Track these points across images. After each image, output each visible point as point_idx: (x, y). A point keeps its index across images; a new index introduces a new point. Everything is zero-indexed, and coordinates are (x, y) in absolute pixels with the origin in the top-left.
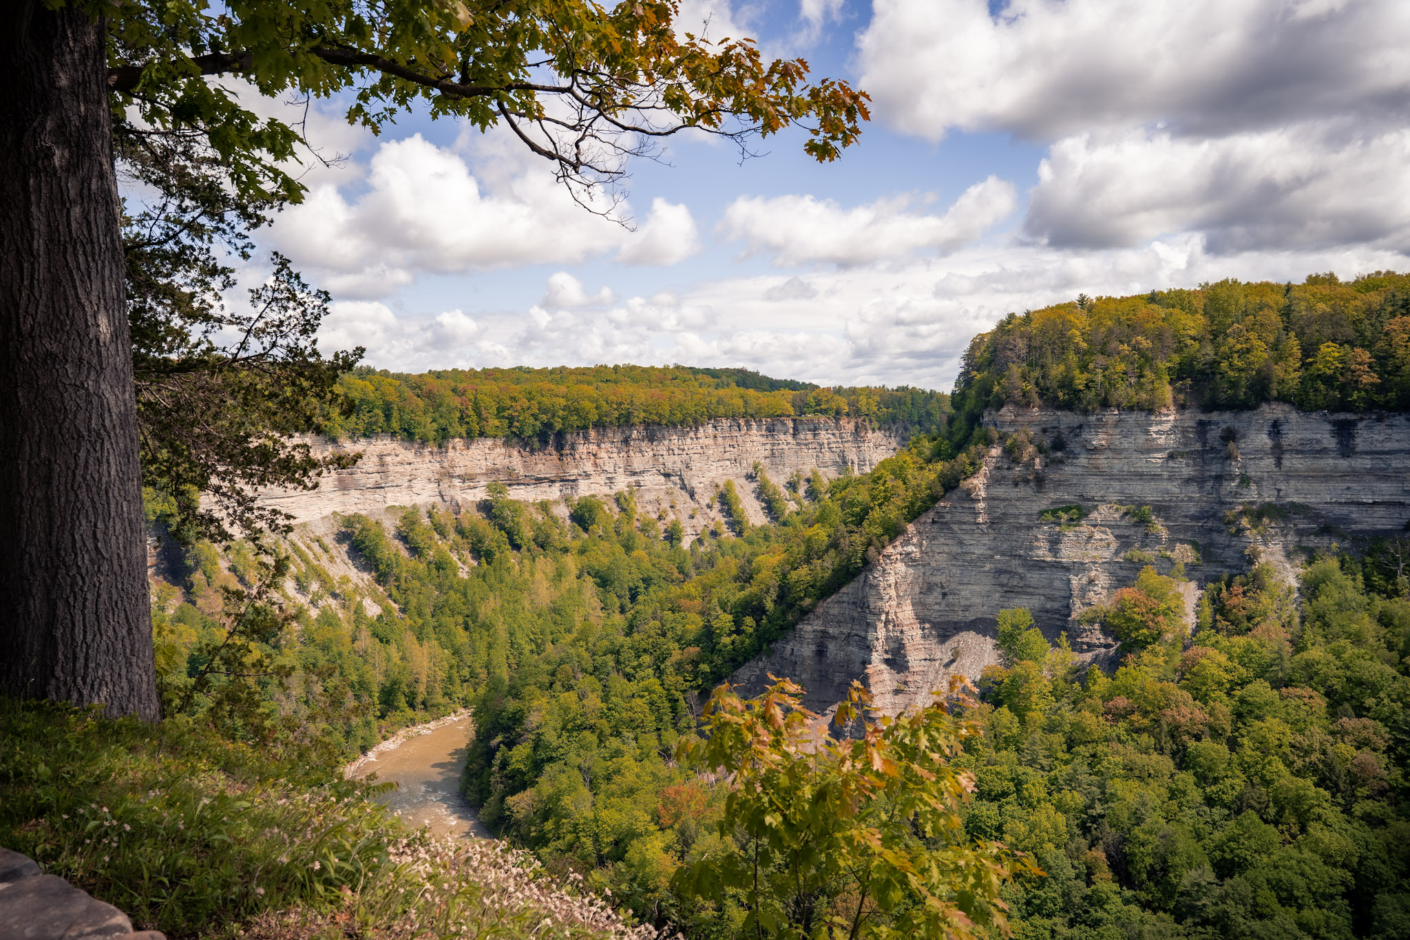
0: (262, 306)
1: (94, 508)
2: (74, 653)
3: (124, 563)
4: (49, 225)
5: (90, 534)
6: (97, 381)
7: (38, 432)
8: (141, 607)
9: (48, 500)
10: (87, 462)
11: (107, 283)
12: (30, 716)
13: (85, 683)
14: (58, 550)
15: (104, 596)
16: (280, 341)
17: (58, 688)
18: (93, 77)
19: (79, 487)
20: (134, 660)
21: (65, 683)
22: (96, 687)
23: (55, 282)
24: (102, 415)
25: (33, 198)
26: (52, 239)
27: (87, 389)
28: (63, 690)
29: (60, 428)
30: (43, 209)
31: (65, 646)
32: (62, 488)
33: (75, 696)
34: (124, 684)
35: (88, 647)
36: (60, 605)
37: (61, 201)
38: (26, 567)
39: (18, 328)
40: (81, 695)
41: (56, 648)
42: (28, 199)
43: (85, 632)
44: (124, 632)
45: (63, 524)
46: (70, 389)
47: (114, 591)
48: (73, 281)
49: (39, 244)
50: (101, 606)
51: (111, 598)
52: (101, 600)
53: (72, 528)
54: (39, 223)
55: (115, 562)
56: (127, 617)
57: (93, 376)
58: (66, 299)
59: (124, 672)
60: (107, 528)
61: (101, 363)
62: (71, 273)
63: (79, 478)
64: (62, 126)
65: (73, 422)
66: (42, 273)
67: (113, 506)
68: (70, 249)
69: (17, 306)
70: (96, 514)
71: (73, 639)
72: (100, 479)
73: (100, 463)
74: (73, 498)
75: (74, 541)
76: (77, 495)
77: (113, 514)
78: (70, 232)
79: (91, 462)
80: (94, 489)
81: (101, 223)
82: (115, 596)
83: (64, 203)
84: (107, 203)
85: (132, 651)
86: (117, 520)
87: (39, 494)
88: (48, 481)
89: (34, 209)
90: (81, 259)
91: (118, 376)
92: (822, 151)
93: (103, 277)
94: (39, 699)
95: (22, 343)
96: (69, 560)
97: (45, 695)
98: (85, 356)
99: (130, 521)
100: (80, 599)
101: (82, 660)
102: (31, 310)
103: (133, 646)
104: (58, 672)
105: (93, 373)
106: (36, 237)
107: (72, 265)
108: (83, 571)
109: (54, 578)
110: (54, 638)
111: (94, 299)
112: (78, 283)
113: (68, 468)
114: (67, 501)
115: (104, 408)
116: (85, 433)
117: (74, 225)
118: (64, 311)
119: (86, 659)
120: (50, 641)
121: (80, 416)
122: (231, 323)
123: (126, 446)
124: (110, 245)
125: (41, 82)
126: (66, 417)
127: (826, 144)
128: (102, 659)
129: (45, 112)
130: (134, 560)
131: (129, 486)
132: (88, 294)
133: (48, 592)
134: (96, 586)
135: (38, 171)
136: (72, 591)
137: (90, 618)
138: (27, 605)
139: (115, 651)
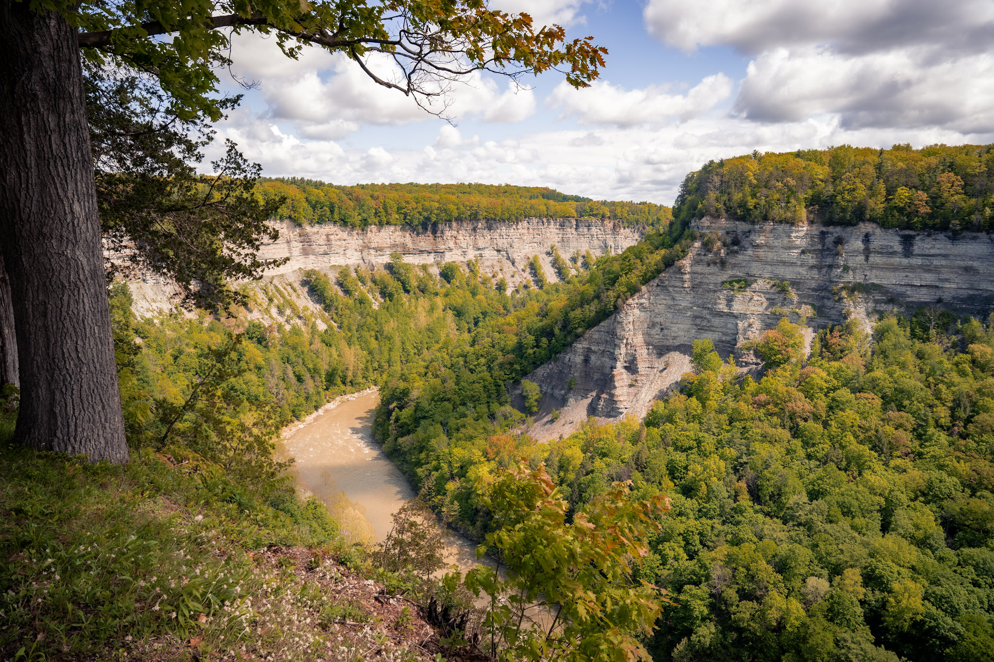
0: (220, 171)
1: (76, 332)
2: (68, 422)
3: (98, 366)
4: (37, 147)
5: (73, 348)
6: (73, 250)
7: (36, 284)
9: (46, 327)
10: (69, 303)
11: (79, 184)
13: (75, 441)
14: (53, 359)
15: (85, 387)
17: (59, 444)
18: (65, 43)
19: (65, 319)
20: (107, 425)
21: (63, 441)
22: (83, 442)
24: (77, 272)
25: (25, 129)
26: (40, 156)
27: (67, 256)
28: (62, 445)
29: (50, 281)
30: (32, 136)
31: (62, 418)
32: (54, 320)
33: (70, 448)
34: (103, 441)
35: (76, 419)
36: (57, 393)
37: (43, 129)
38: (35, 368)
39: (20, 216)
40: (74, 448)
41: (56, 420)
42: (22, 130)
43: (74, 409)
44: (100, 408)
45: (56, 342)
46: (55, 256)
47: (91, 383)
48: (55, 184)
49: (32, 161)
50: (83, 393)
51: (89, 388)
52: (83, 389)
53: (62, 345)
54: (30, 145)
55: (91, 365)
56: (101, 399)
57: (70, 246)
58: (51, 196)
60: (84, 344)
61: (75, 238)
62: (53, 179)
63: (64, 314)
64: (43, 79)
65: (58, 277)
66: (34, 179)
67: (88, 330)
68: (52, 163)
69: (18, 201)
70: (77, 336)
71: (66, 414)
72: (78, 313)
73: (78, 303)
74: (61, 326)
75: (63, 353)
76: (63, 324)
77: (88, 335)
78: (52, 151)
79: (72, 303)
80: (75, 320)
81: (74, 144)
82: (92, 386)
83: (46, 132)
84: (78, 130)
85: (106, 419)
86: (91, 339)
87: (40, 323)
88: (45, 315)
89: (26, 136)
90: (60, 169)
91: (88, 245)
93: (76, 180)
94: (48, 451)
95: (23, 226)
96: (62, 364)
97: (51, 448)
98: (65, 234)
99: (100, 339)
100: (70, 389)
101: (73, 427)
102: (28, 204)
103: (106, 417)
104: (59, 434)
105: (70, 245)
106: (29, 155)
107: (54, 173)
108: (70, 372)
109: (52, 376)
110: (55, 413)
111: (70, 195)
112: (58, 185)
113: (57, 307)
114: (58, 328)
115: (78, 267)
116: (67, 284)
117: (54, 146)
118: (50, 204)
119: (76, 426)
120: (52, 414)
121: (63, 273)
123: (95, 291)
124: (80, 158)
125: (25, 49)
126: (53, 274)
128: (86, 426)
129: (30, 70)
130: (104, 363)
131: (99, 316)
132: (65, 192)
133: (50, 385)
134: (80, 381)
135: (28, 110)
136: (64, 384)
137: (77, 400)
138: (37, 391)
139: (94, 420)
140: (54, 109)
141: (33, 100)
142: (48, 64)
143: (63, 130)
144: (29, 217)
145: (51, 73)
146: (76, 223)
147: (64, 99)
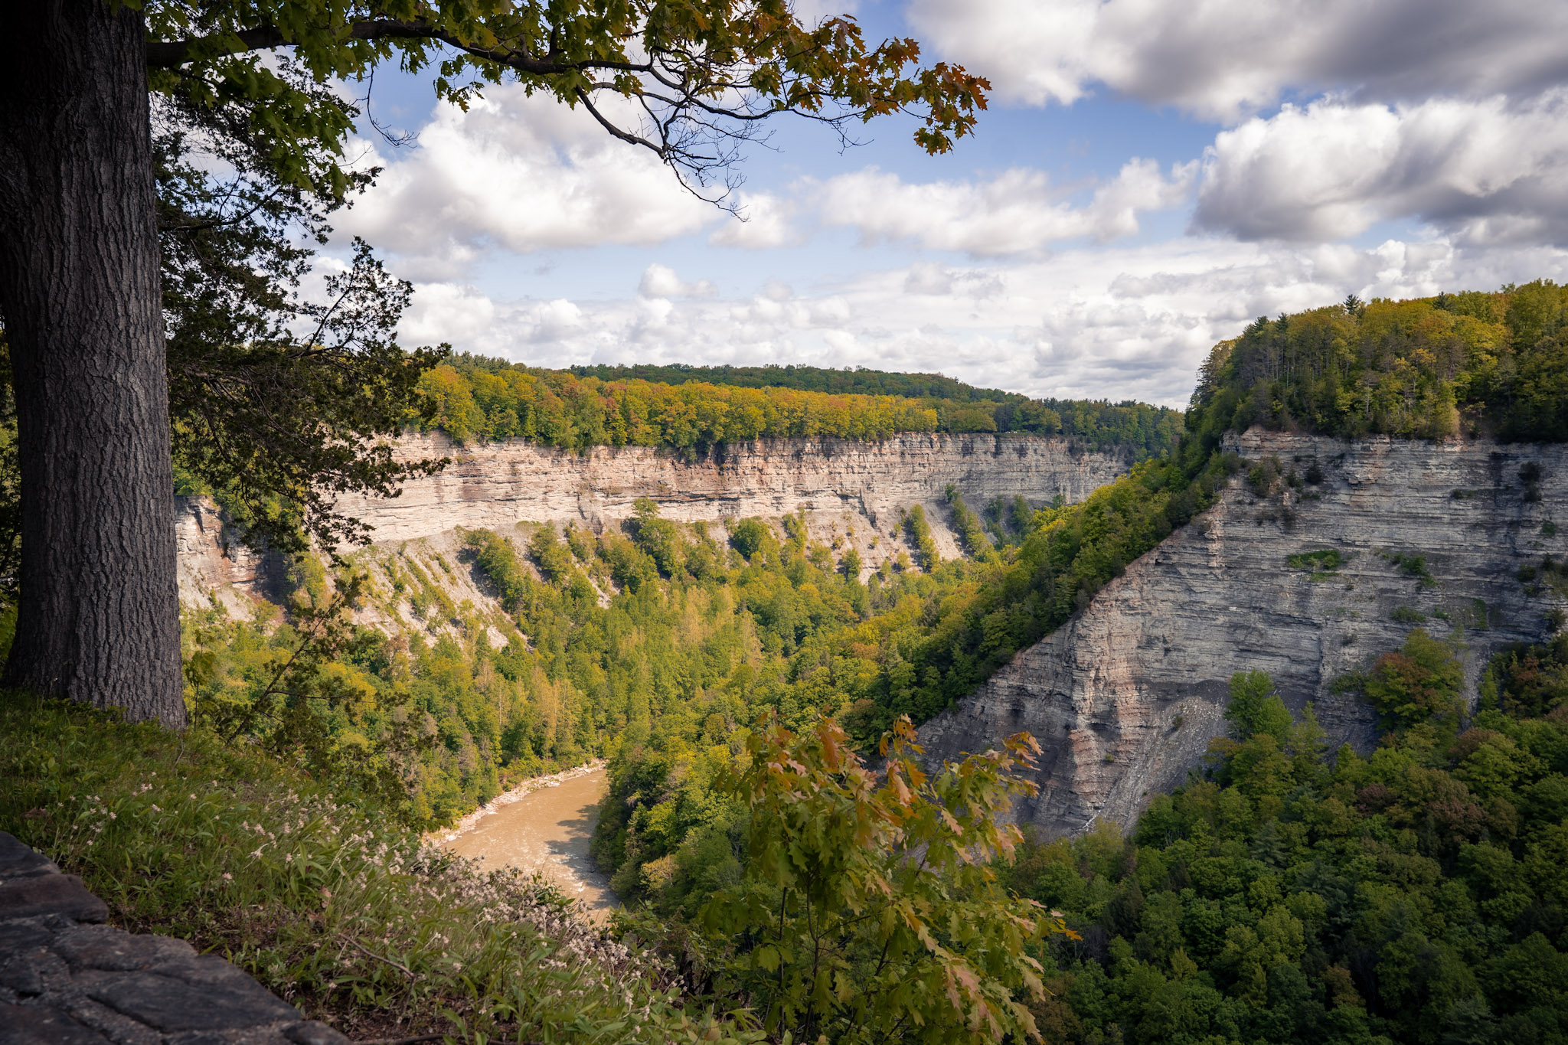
0: (338, 294)
1: (120, 505)
2: (97, 653)
3: (150, 563)
4: (80, 212)
5: (115, 531)
6: (126, 374)
7: (64, 425)
8: (167, 609)
9: (74, 495)
10: (113, 457)
11: (139, 272)
12: (51, 714)
13: (106, 684)
14: (82, 547)
15: (129, 596)
16: (356, 334)
17: (79, 688)
18: (129, 56)
19: (105, 483)
20: (158, 663)
21: (87, 684)
22: (118, 689)
23: (85, 271)
24: (130, 410)
25: (64, 183)
26: (83, 226)
27: (115, 382)
28: (85, 690)
29: (87, 422)
30: (74, 195)
31: (88, 645)
32: (87, 483)
33: (96, 697)
34: (148, 688)
35: (111, 648)
36: (84, 603)
37: (92, 185)
38: (51, 563)
39: (47, 317)
40: (102, 696)
41: (78, 648)
42: (59, 184)
43: (108, 632)
44: (149, 634)
45: (88, 520)
46: (98, 382)
47: (139, 591)
48: (104, 269)
49: (70, 233)
50: (125, 606)
51: (135, 599)
52: (125, 599)
53: (97, 524)
54: (70, 210)
55: (141, 562)
56: (151, 619)
57: (121, 368)
58: (96, 288)
59: (147, 675)
60: (133, 526)
61: (130, 355)
62: (101, 261)
63: (105, 474)
64: (95, 108)
65: (100, 415)
66: (72, 260)
67: (139, 504)
68: (101, 237)
69: (46, 294)
70: (122, 511)
71: (96, 639)
72: (127, 475)
73: (127, 459)
74: (98, 494)
75: (99, 538)
76: (102, 491)
77: (139, 512)
78: (102, 218)
79: (118, 457)
80: (120, 486)
81: (135, 210)
82: (140, 597)
83: (95, 189)
84: (141, 188)
85: (156, 654)
86: (144, 518)
87: (65, 489)
88: (74, 476)
89: (65, 194)
90: (112, 246)
91: (148, 369)
92: (934, 143)
93: (135, 265)
94: (60, 698)
95: (50, 333)
96: (93, 557)
97: (66, 694)
98: (114, 347)
99: (158, 520)
100: (104, 598)
101: (104, 661)
102: (61, 299)
103: (157, 649)
104: (81, 673)
105: (121, 365)
106: (67, 223)
107: (103, 253)
108: (108, 569)
109: (78, 576)
110: (77, 637)
111: (125, 288)
112: (108, 272)
113: (94, 463)
114: (93, 497)
115: (132, 402)
116: (112, 428)
117: (105, 211)
118: (94, 300)
119: (109, 660)
120: (72, 639)
121: (108, 410)
122: (305, 312)
123: (155, 442)
124: (143, 233)
125: (74, 63)
126: (93, 410)
127: (937, 134)
128: (125, 661)
129: (78, 94)
130: (161, 561)
131: (157, 483)
132: (118, 283)
133: (72, 589)
134: (120, 586)
135: (70, 155)
136: (96, 589)
137: (114, 618)
138: (51, 601)
139: (138, 654)
140: (108, 153)
141: (79, 139)
142: (103, 85)
143: (120, 187)
144: (61, 318)
145: (108, 100)
146: (131, 331)
147: (123, 140)
